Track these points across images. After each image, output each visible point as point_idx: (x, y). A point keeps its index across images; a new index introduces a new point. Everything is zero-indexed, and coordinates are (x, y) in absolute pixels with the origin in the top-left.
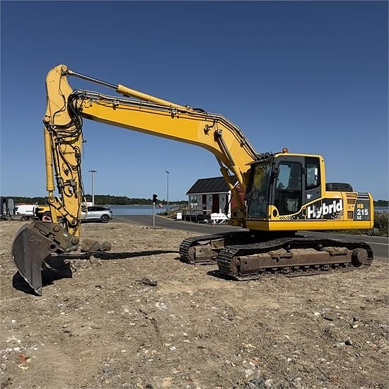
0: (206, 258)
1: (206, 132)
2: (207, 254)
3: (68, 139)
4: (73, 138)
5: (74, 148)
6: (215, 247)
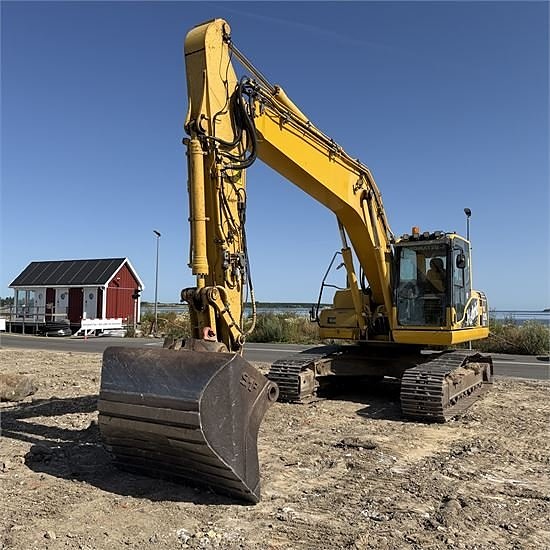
0: (308, 392)
1: (355, 190)
2: (310, 386)
3: (231, 173)
4: (236, 172)
5: (237, 193)
6: (319, 373)
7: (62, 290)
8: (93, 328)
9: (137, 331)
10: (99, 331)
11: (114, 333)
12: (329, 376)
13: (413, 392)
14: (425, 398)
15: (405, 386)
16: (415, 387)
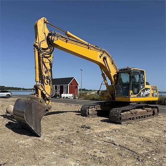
0: (93, 114)
1: (100, 57)
2: (93, 112)
3: (47, 56)
4: (49, 55)
5: (49, 60)
6: (97, 109)
7: (58, 86)
8: (66, 96)
9: (77, 97)
10: (67, 97)
11: (71, 98)
12: (100, 110)
13: (112, 114)
14: (115, 117)
15: (111, 113)
16: (113, 113)
